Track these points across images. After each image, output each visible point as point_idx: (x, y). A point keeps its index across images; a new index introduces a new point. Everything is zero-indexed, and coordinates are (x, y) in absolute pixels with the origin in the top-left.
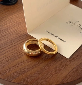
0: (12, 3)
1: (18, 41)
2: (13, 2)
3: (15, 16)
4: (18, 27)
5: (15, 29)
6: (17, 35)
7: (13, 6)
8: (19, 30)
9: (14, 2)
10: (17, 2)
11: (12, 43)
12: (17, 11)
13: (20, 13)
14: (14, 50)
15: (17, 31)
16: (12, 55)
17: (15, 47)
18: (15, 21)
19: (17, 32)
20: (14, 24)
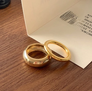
0: (3, 6)
1: (12, 63)
2: (3, 4)
3: (6, 26)
4: (12, 42)
5: (7, 45)
6: (11, 54)
7: (3, 10)
8: (13, 46)
9: (5, 4)
10: (9, 3)
11: (3, 67)
12: (10, 17)
13: (15, 20)
14: (6, 78)
15: (11, 47)
16: (3, 85)
17: (7, 72)
18: (7, 32)
19: (11, 50)
20: (5, 38)
